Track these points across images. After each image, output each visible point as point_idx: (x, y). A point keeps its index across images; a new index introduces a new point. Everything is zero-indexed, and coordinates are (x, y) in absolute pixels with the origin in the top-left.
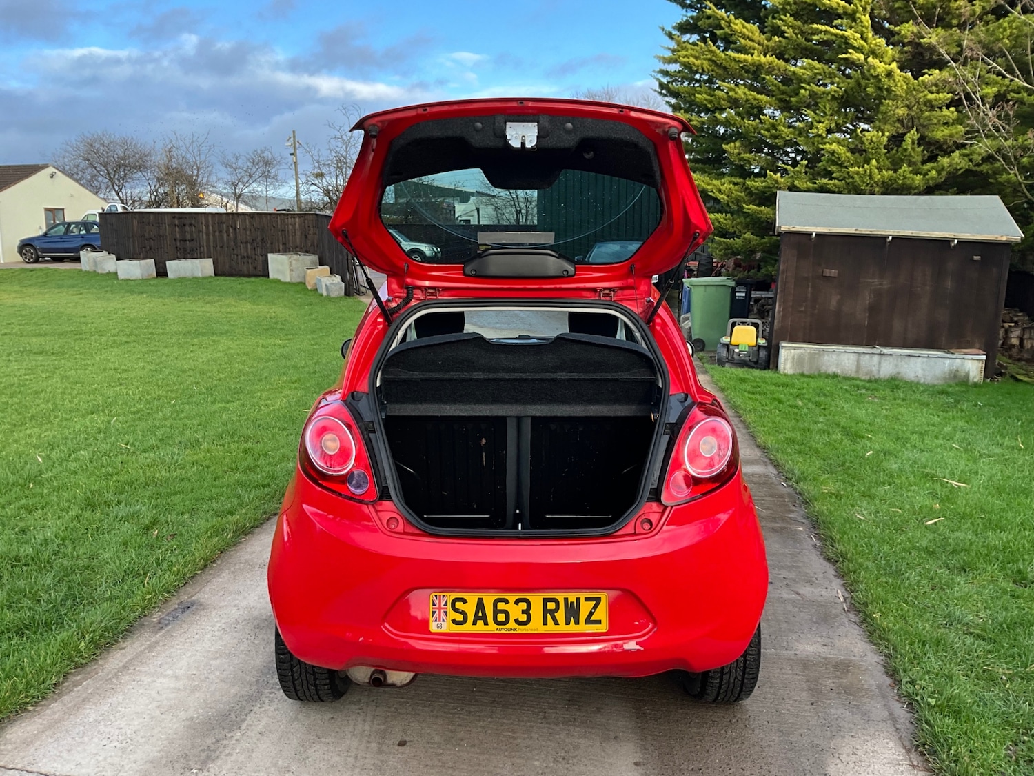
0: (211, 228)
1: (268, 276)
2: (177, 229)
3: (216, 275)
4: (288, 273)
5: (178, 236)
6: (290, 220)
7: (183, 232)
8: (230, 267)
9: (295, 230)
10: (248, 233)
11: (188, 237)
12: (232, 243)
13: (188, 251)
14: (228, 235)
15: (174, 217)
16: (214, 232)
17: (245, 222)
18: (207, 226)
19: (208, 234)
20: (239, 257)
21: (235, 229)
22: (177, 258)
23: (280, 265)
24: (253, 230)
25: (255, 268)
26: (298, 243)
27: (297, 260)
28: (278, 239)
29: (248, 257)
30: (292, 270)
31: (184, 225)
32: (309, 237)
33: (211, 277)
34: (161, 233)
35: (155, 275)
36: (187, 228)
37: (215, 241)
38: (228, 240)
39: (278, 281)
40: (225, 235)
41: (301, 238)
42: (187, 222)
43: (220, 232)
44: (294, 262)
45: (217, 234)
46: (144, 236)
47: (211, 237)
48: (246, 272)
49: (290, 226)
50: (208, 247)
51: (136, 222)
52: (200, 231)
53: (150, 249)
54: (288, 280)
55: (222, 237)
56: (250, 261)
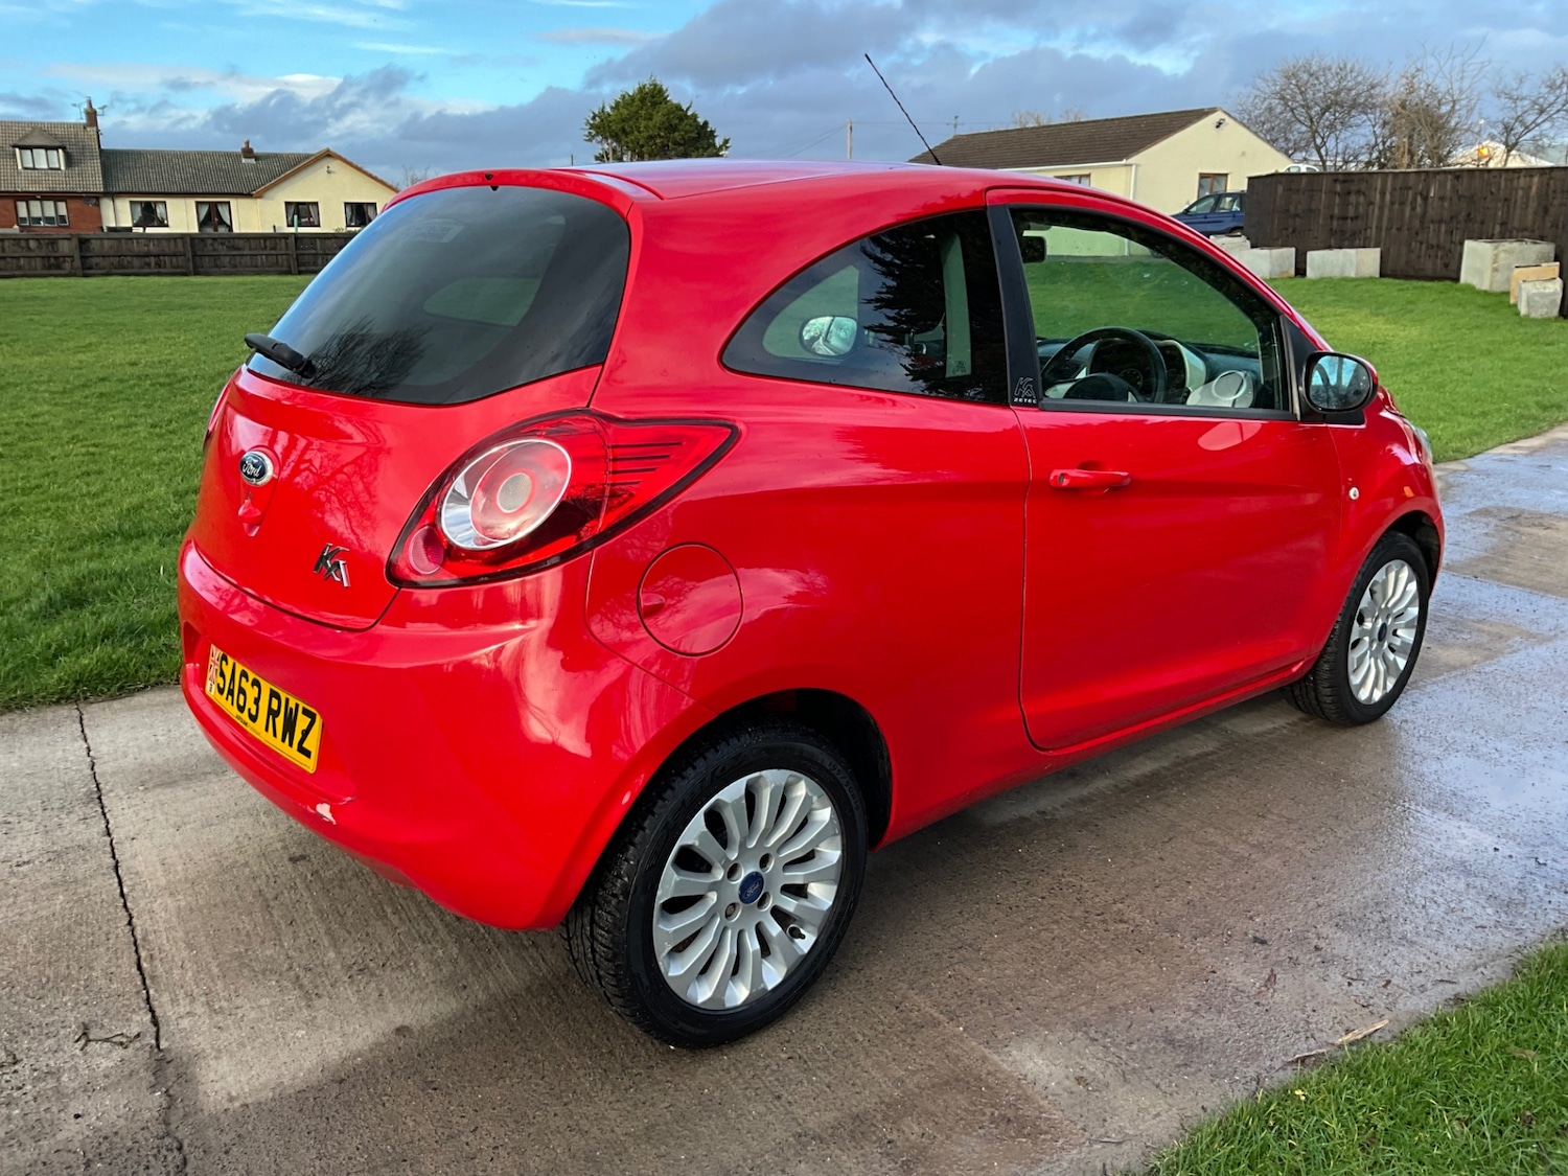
0: (1388, 197)
1: (1457, 279)
2: (1337, 200)
3: (1382, 275)
4: (1488, 274)
5: (1336, 211)
6: (1522, 179)
7: (1345, 205)
8: (1407, 262)
9: (1528, 198)
10: (1446, 204)
11: (1351, 212)
12: (1417, 223)
13: (1347, 235)
14: (1413, 209)
15: (1336, 181)
16: (1392, 203)
17: (1445, 187)
18: (1383, 194)
19: (1381, 208)
20: (1424, 246)
21: (1425, 198)
22: (1330, 247)
23: (1480, 261)
24: (1455, 199)
25: (1446, 266)
26: (1529, 223)
27: (1510, 252)
28: (1495, 214)
29: (1438, 246)
30: (1495, 270)
31: (1349, 193)
32: (1552, 211)
33: (1371, 278)
34: (1313, 207)
35: (1292, 272)
36: (1353, 198)
37: (1390, 219)
38: (1411, 216)
39: (1470, 288)
40: (1408, 210)
41: (1535, 213)
42: (1354, 188)
43: (1402, 203)
44: (1502, 255)
45: (1396, 207)
46: (1288, 211)
47: (1386, 212)
48: (1429, 272)
49: (1520, 193)
50: (1379, 228)
51: (1280, 189)
52: (1372, 203)
53: (1294, 231)
54: (1485, 287)
55: (1402, 212)
56: (1440, 254)
